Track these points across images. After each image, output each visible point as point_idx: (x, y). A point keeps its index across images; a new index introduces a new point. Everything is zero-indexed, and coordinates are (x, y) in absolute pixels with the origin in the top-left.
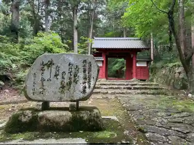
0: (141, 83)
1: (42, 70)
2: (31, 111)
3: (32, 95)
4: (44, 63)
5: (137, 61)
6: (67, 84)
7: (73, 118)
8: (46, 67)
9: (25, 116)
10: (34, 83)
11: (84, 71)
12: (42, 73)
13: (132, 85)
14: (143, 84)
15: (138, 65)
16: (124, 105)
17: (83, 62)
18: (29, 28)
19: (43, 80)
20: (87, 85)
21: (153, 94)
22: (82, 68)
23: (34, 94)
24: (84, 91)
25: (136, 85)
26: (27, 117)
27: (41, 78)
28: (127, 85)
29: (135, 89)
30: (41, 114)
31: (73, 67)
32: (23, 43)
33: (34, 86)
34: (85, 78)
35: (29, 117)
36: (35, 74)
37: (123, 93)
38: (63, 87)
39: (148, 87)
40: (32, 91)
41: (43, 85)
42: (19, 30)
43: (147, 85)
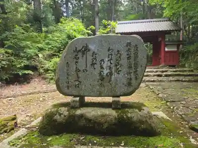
0: (172, 70)
1: (76, 58)
2: (66, 109)
3: (66, 89)
4: (78, 50)
5: (166, 45)
6: (107, 74)
7: (119, 119)
8: (80, 55)
9: (60, 115)
10: (68, 74)
11: (129, 58)
12: (76, 62)
13: (163, 72)
14: (174, 70)
15: (166, 50)
16: (160, 95)
17: (127, 46)
18: (51, 17)
19: (78, 70)
20: (133, 76)
21: (189, 81)
22: (126, 53)
23: (68, 88)
24: (129, 84)
25: (167, 71)
26: (62, 116)
27: (75, 68)
28: (157, 72)
29: (166, 76)
30: (79, 112)
31: (113, 53)
32: (47, 32)
33: (67, 78)
34: (130, 67)
35: (65, 116)
36: (68, 63)
37: (154, 81)
38: (102, 79)
39: (181, 73)
40: (66, 84)
41: (78, 77)
42: (42, 18)
43: (180, 71)
